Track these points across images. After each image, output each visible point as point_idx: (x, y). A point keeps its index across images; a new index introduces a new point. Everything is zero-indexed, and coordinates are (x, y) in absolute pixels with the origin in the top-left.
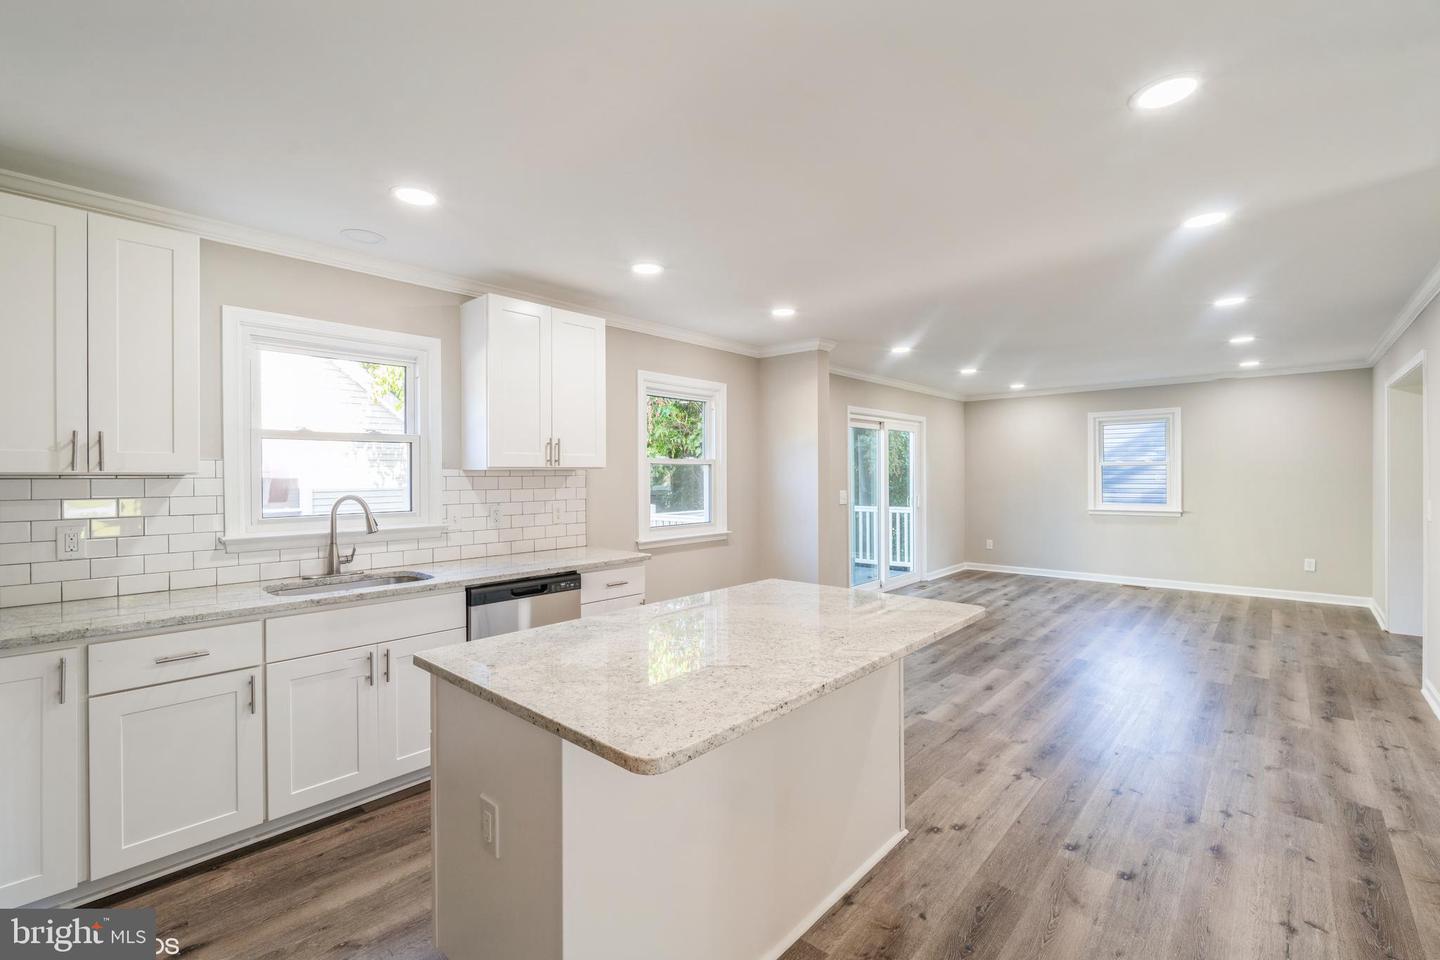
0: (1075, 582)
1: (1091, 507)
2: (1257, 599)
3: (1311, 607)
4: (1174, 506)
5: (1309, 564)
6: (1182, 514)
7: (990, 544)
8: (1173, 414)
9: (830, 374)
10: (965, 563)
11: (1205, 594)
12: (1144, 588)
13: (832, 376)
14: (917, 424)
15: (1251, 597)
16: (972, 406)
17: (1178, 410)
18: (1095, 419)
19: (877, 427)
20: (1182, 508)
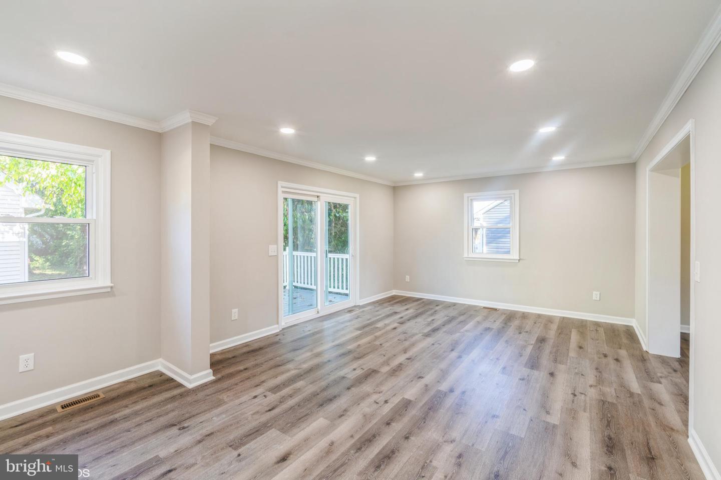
0: (455, 304)
1: (466, 255)
2: (564, 318)
3: (597, 324)
4: (515, 256)
5: (596, 295)
6: (519, 260)
7: (408, 278)
8: (514, 194)
9: (211, 145)
10: (394, 291)
11: (532, 314)
12: (495, 310)
13: (213, 146)
14: (353, 199)
15: (561, 317)
16: (397, 190)
17: (517, 192)
18: (468, 197)
19: (315, 199)
20: (520, 257)
